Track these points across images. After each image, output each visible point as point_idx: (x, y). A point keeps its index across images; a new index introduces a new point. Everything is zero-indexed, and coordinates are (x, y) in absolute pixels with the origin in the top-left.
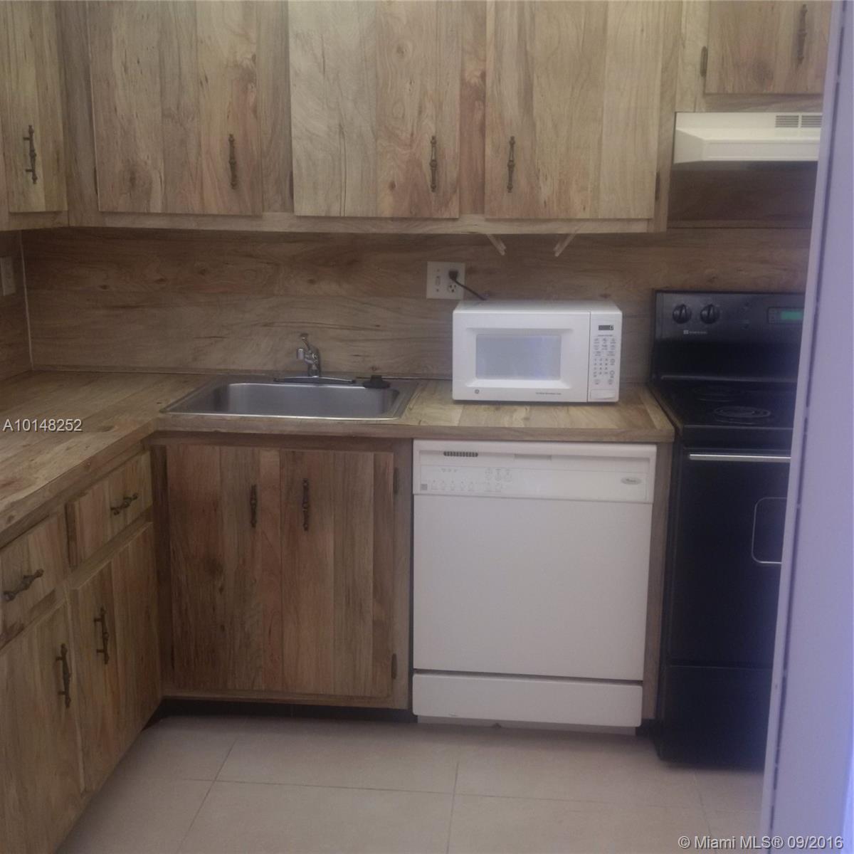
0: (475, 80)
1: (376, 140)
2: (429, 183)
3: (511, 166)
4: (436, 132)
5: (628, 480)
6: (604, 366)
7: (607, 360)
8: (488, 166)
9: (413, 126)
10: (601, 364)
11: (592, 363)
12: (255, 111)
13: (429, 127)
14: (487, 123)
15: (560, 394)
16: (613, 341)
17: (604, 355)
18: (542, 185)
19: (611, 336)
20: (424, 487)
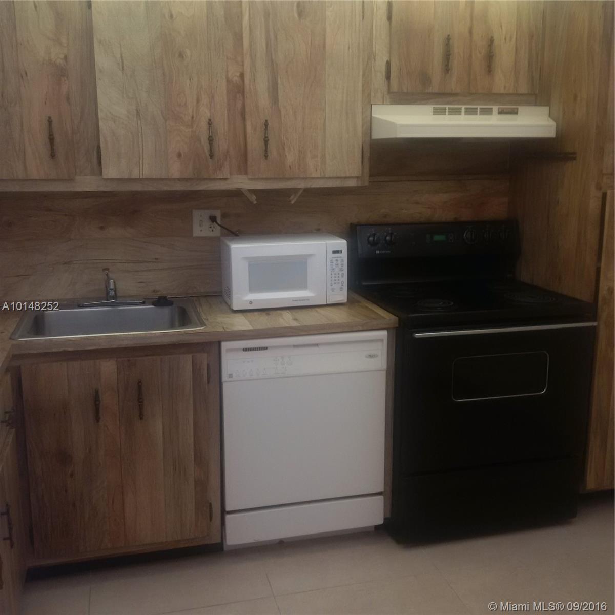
0: (236, 79)
1: (166, 121)
2: (207, 154)
3: (266, 141)
4: (210, 116)
5: (370, 355)
6: (337, 279)
7: (338, 274)
8: (249, 141)
9: (193, 112)
10: (335, 277)
11: (329, 277)
12: (68, 99)
13: (205, 113)
14: (247, 110)
15: (308, 300)
16: (342, 261)
17: (337, 270)
18: (287, 154)
19: (341, 257)
20: (230, 376)
